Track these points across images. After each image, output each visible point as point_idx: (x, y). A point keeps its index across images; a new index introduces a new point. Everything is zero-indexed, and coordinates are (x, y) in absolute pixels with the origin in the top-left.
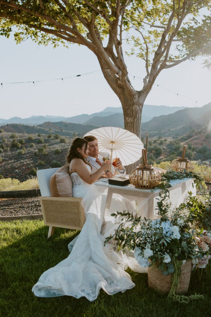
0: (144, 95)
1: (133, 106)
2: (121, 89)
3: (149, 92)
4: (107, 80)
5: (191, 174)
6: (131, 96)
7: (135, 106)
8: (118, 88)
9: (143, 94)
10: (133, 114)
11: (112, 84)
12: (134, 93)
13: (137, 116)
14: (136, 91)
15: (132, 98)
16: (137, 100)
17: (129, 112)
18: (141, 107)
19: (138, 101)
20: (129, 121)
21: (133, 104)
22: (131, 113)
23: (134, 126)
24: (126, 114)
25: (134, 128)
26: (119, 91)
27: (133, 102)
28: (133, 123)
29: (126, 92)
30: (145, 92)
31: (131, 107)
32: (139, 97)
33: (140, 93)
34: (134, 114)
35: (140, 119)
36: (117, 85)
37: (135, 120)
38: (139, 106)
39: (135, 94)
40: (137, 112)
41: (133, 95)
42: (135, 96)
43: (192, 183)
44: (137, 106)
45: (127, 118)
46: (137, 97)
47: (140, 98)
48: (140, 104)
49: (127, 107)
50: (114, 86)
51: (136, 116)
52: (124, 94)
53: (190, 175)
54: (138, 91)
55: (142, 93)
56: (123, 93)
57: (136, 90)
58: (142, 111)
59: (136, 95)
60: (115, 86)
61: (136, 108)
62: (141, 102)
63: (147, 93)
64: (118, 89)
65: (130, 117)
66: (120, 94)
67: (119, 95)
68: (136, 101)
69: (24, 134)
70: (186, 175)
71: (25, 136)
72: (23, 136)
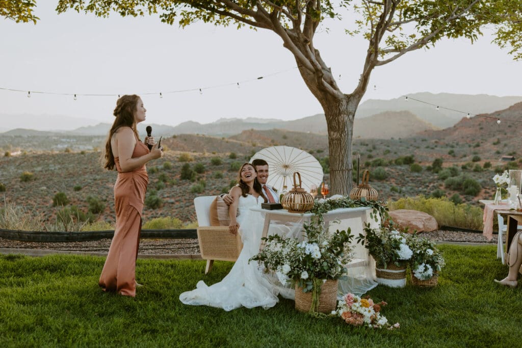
0: (356, 101)
1: (338, 115)
2: (323, 93)
3: (362, 95)
4: (305, 79)
6: (336, 102)
7: (342, 115)
8: (318, 91)
10: (339, 127)
12: (340, 98)
13: (346, 129)
15: (338, 104)
16: (345, 107)
17: (334, 124)
18: (351, 117)
19: (347, 108)
20: (334, 136)
21: (339, 113)
22: (337, 127)
23: (341, 144)
24: (331, 128)
25: (341, 147)
26: (321, 95)
27: (340, 109)
28: (339, 140)
30: (357, 96)
31: (337, 118)
32: (348, 103)
33: (349, 97)
34: (341, 127)
35: (350, 133)
36: (317, 87)
37: (343, 135)
38: (349, 116)
39: (342, 99)
40: (344, 125)
41: (339, 100)
43: (371, 214)
44: (345, 115)
45: (332, 133)
46: (344, 102)
47: (350, 105)
48: (350, 113)
49: (331, 117)
50: (313, 88)
51: (344, 129)
52: (326, 99)
55: (352, 98)
57: (344, 93)
59: (344, 100)
60: (315, 88)
61: (344, 118)
62: (351, 109)
64: (319, 93)
65: (335, 132)
67: (321, 100)
68: (343, 108)
69: (204, 154)
70: (365, 204)
71: (205, 158)
72: (203, 158)
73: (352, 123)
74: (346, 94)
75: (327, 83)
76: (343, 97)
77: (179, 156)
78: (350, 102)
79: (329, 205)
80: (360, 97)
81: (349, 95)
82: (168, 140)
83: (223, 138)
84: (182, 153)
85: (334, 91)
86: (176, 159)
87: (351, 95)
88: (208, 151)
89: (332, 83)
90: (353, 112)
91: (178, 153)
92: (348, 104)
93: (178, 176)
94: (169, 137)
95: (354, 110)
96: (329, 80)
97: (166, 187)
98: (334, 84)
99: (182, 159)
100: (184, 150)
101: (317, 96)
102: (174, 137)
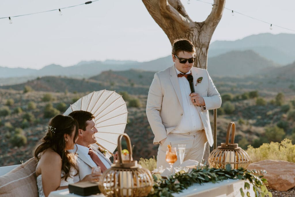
0: (209, 30)
2: (169, 21)
3: (217, 23)
5: (241, 172)
6: (186, 33)
8: (163, 19)
9: (206, 27)
11: (154, 12)
12: (190, 27)
14: (196, 22)
15: (187, 35)
16: (197, 38)
18: (204, 49)
19: (199, 39)
26: (166, 24)
29: (177, 26)
32: (199, 32)
33: (201, 26)
36: (161, 15)
38: (201, 49)
39: (192, 28)
41: (189, 30)
42: (192, 32)
43: (241, 189)
46: (195, 32)
47: (203, 35)
48: (203, 45)
50: (157, 16)
53: (240, 174)
54: (198, 23)
55: (204, 27)
56: (172, 27)
58: (206, 57)
59: (194, 29)
60: (159, 16)
62: (203, 40)
63: (213, 26)
64: (164, 21)
66: (167, 29)
68: (194, 39)
69: (65, 93)
70: (231, 175)
71: (67, 98)
72: (64, 98)
73: (205, 57)
74: (197, 22)
75: (175, 8)
76: (194, 25)
77: (42, 97)
78: (203, 32)
79: (177, 182)
80: (215, 25)
81: (201, 23)
82: (32, 81)
83: (84, 79)
84: (45, 93)
85: (184, 18)
86: (40, 100)
87: (203, 23)
88: (70, 91)
89: (179, 8)
90: (207, 44)
91: (42, 94)
92: (200, 34)
93: (42, 116)
94: (33, 79)
95: (208, 41)
96: (176, 5)
97: (31, 125)
98: (182, 9)
99: (46, 99)
100: (47, 90)
101: (161, 25)
102: (38, 79)
